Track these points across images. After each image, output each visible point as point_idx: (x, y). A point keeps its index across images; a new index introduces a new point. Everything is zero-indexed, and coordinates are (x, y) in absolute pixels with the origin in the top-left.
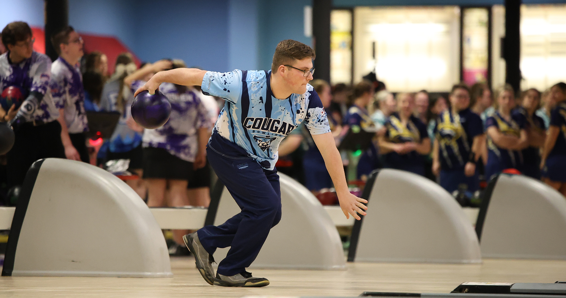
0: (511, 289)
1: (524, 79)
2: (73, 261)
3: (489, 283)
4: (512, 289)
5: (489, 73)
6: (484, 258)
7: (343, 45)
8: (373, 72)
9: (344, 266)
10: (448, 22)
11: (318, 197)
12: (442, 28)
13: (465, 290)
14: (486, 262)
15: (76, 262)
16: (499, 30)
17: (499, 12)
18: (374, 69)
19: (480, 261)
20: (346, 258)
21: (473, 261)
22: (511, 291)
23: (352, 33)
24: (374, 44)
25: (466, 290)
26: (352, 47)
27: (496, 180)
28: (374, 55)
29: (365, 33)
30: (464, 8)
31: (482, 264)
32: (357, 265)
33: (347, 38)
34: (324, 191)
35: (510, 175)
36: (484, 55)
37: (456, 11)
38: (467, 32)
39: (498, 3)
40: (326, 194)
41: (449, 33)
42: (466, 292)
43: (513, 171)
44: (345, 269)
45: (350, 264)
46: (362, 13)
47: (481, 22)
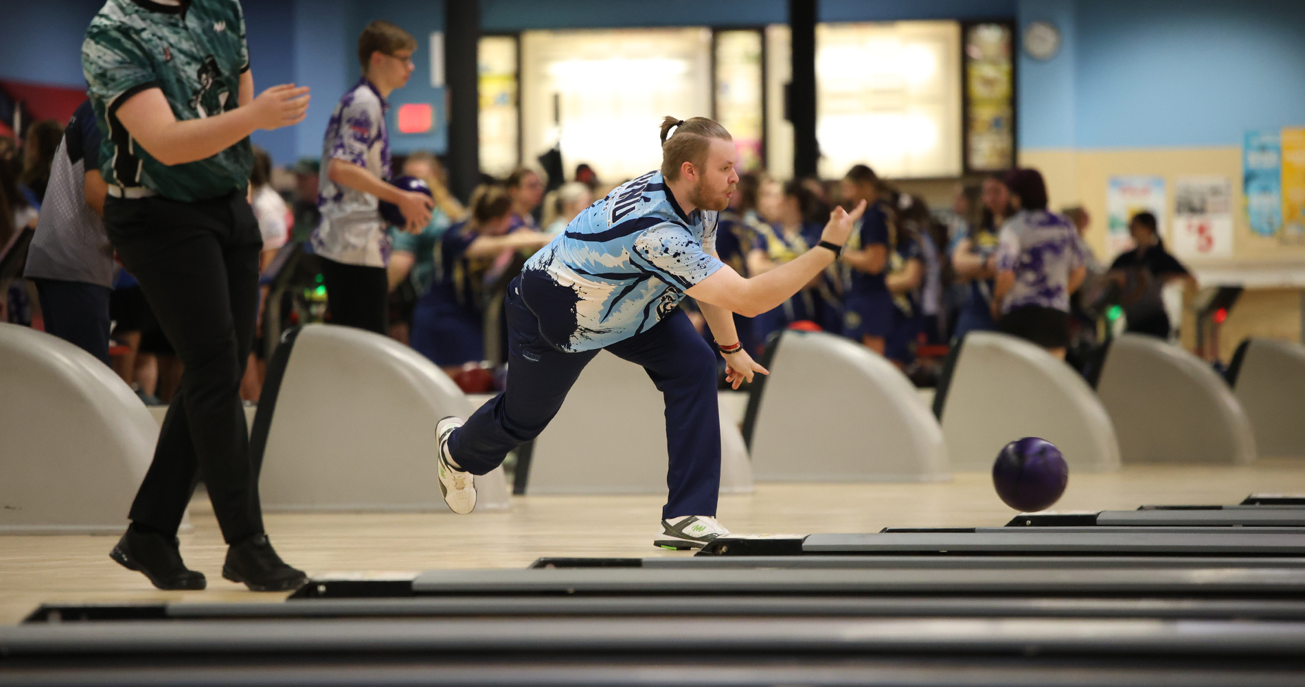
0: (803, 545)
1: (824, 157)
2: (7, 507)
3: (764, 534)
4: (805, 546)
5: (762, 148)
6: (757, 482)
7: (501, 100)
8: (556, 149)
9: (505, 506)
10: (689, 56)
11: (459, 380)
12: (681, 66)
13: (721, 549)
14: (763, 489)
15: (14, 508)
16: (781, 70)
17: (780, 37)
18: (558, 144)
19: (750, 489)
20: (509, 489)
21: (738, 489)
22: (804, 549)
23: (518, 76)
24: (556, 98)
25: (724, 549)
26: (518, 102)
27: (776, 342)
28: (557, 117)
29: (542, 78)
30: (719, 28)
31: (753, 494)
32: (532, 500)
33: (508, 87)
34: (469, 367)
35: (802, 332)
36: (754, 114)
37: (702, 36)
38: (725, 73)
39: (777, 22)
40: (475, 373)
41: (691, 75)
42: (724, 554)
43: (806, 325)
44: (509, 511)
45: (517, 500)
46: (535, 41)
47: (747, 56)
